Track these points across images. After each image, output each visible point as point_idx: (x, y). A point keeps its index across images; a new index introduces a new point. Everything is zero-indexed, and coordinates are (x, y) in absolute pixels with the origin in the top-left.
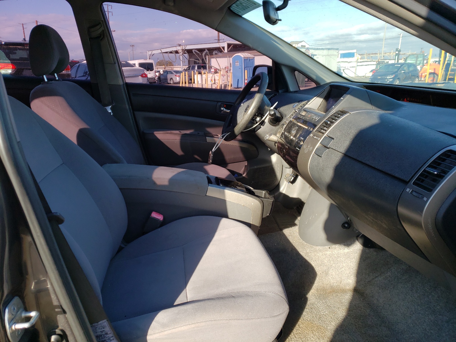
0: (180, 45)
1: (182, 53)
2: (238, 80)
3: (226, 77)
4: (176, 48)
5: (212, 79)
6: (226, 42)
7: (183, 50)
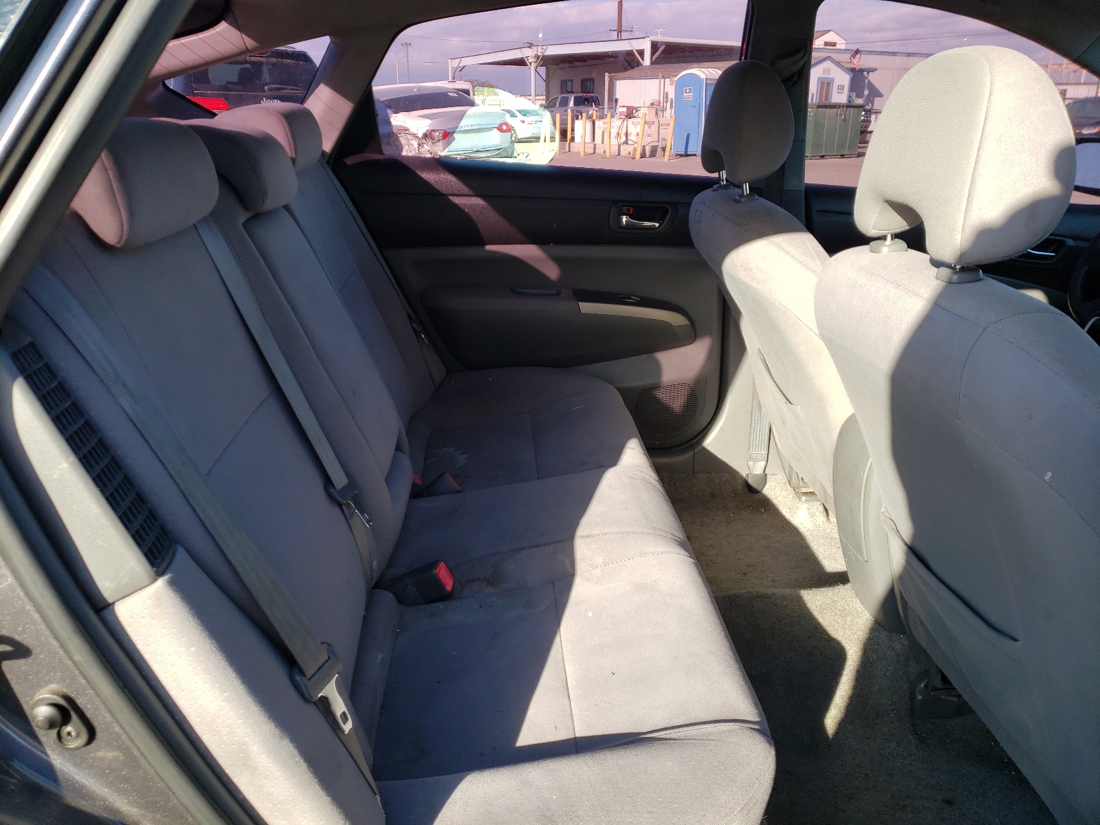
0: (530, 46)
1: (535, 65)
2: (688, 135)
3: (654, 127)
4: (521, 52)
5: (620, 132)
6: (648, 39)
7: (538, 57)
